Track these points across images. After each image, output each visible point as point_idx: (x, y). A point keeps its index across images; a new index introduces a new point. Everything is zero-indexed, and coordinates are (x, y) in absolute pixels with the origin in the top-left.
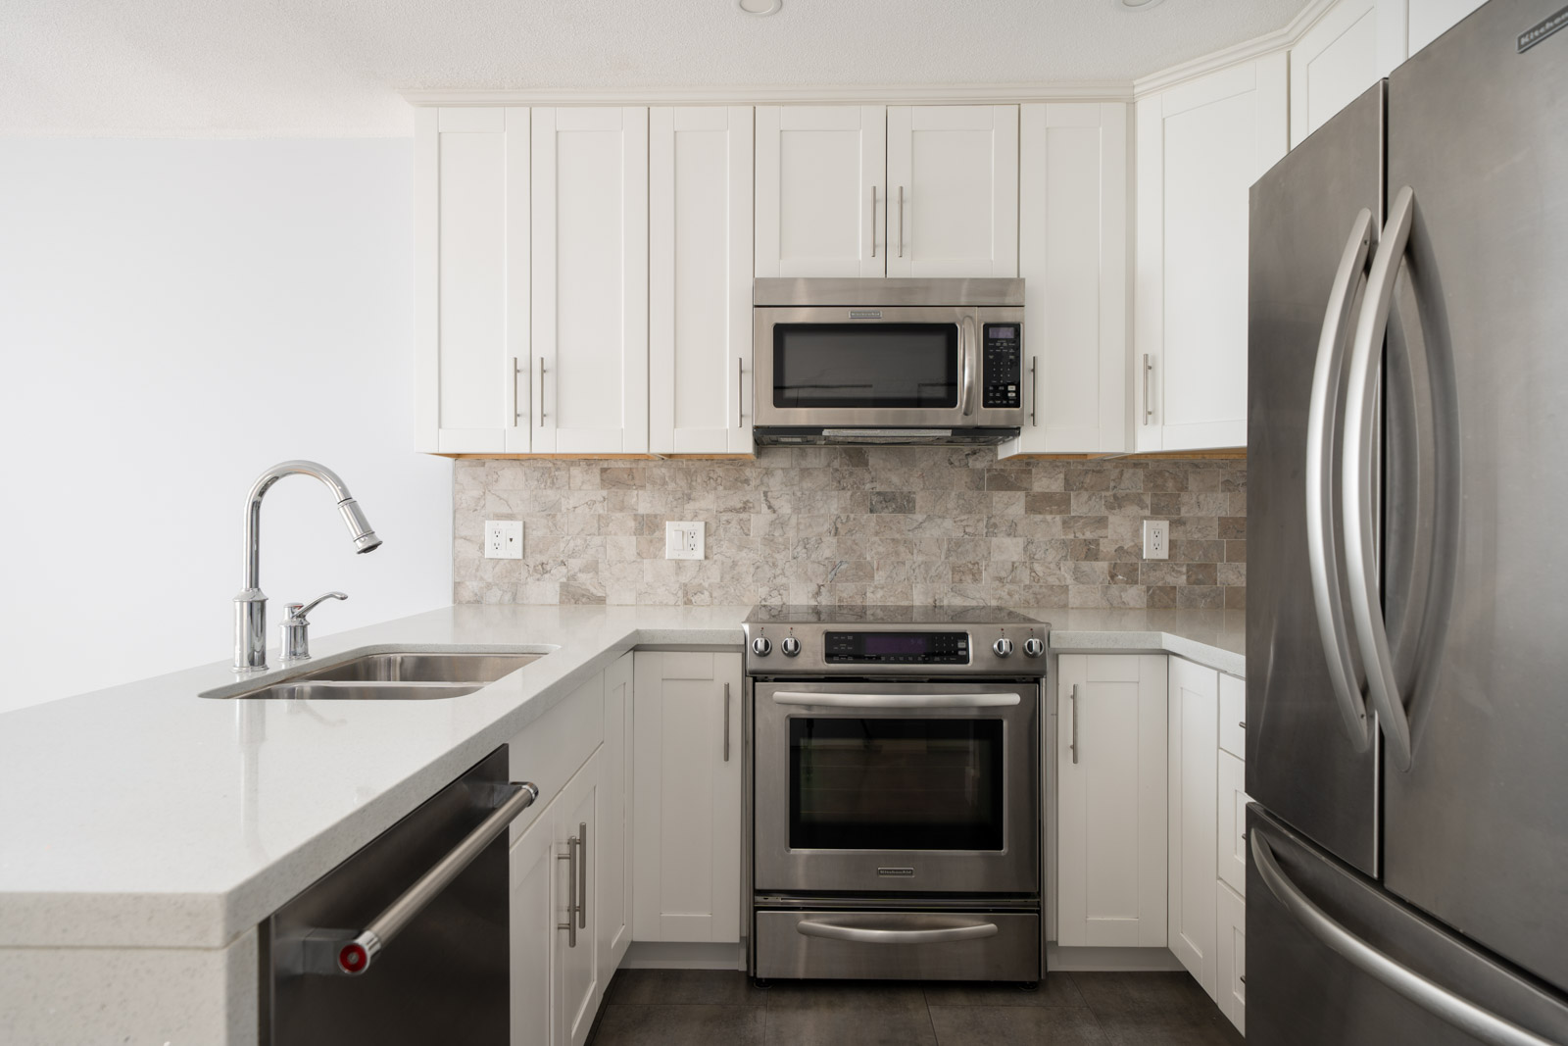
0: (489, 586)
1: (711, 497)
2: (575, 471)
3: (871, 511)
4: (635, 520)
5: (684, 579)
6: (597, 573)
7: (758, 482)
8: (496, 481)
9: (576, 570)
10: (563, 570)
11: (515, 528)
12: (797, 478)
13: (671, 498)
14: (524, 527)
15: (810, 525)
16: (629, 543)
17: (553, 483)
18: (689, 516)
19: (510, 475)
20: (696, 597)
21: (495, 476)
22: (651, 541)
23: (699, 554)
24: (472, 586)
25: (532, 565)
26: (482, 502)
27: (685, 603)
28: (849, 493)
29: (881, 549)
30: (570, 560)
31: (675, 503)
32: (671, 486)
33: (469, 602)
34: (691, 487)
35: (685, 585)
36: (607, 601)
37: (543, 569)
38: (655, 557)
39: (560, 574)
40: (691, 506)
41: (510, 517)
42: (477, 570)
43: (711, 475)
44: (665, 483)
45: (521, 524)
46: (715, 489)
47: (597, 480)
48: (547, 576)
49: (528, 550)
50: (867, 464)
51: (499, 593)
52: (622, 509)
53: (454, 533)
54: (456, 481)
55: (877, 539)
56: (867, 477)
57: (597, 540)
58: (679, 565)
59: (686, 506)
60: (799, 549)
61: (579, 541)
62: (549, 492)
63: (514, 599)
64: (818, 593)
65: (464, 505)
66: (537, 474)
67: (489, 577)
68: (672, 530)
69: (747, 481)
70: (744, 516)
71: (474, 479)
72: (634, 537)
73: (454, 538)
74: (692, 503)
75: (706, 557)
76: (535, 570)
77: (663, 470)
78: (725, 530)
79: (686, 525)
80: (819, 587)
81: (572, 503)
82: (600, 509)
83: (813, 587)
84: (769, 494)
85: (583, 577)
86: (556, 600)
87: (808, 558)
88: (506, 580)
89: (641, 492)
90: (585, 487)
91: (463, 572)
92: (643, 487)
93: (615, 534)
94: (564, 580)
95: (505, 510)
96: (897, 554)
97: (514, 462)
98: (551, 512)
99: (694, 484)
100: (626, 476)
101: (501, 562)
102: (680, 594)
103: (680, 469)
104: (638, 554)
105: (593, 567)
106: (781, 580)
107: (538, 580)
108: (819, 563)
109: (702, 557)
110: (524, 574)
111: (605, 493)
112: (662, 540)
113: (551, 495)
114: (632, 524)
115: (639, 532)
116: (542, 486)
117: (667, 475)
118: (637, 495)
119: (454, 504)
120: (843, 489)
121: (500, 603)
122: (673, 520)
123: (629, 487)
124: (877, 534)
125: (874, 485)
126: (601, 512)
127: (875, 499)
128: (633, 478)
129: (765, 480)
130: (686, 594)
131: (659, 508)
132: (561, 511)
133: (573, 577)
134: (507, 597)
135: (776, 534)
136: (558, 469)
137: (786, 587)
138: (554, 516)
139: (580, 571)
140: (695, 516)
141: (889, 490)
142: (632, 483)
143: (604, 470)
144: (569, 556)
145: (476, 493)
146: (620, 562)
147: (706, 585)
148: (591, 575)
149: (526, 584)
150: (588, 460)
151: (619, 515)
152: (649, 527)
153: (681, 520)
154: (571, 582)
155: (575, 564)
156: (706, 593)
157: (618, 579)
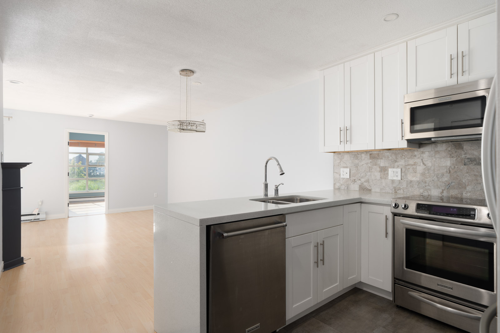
0: (342, 185)
1: (403, 161)
2: (363, 155)
3: (465, 165)
4: (380, 168)
5: (394, 185)
6: (369, 183)
7: (419, 156)
8: (343, 158)
9: (363, 181)
10: (360, 181)
11: (347, 170)
12: (434, 154)
13: (390, 162)
14: (350, 170)
15: (439, 170)
16: (378, 175)
17: (357, 158)
18: (396, 167)
19: (347, 157)
20: (398, 191)
21: (343, 157)
22: (384, 174)
23: (399, 178)
24: (338, 185)
25: (352, 180)
26: (340, 164)
27: (395, 193)
28: (455, 159)
29: (469, 178)
30: (362, 179)
31: (391, 163)
32: (390, 158)
33: (337, 189)
34: (396, 158)
35: (395, 187)
36: (372, 191)
37: (354, 181)
38: (386, 179)
39: (359, 182)
40: (396, 164)
41: (347, 167)
42: (339, 181)
43: (403, 154)
44: (388, 157)
45: (349, 169)
46: (405, 158)
47: (369, 157)
48: (356, 183)
49: (351, 176)
50: (463, 148)
51: (344, 187)
52: (376, 165)
53: (334, 171)
54: (334, 159)
55: (467, 175)
56: (463, 153)
57: (369, 174)
58: (393, 181)
59: (395, 164)
60: (435, 177)
61: (364, 174)
62: (356, 161)
63: (348, 189)
64: (442, 192)
65: (336, 164)
66: (353, 156)
67: (342, 183)
68: (390, 170)
69: (415, 156)
70: (415, 167)
71: (338, 158)
72: (379, 173)
73: (334, 173)
74: (397, 163)
75: (401, 179)
76: (353, 181)
77: (388, 153)
78: (408, 171)
79: (395, 170)
80: (443, 190)
81: (362, 163)
82: (369, 165)
83: (441, 190)
84: (423, 160)
85: (365, 184)
86: (358, 189)
87: (438, 180)
88: (346, 184)
89: (381, 160)
90: (365, 159)
91: (336, 181)
92: (382, 159)
93: (374, 172)
94: (360, 184)
95: (345, 166)
96: (477, 180)
97: (347, 153)
98: (357, 166)
99: (397, 157)
100: (377, 156)
101: (345, 179)
102: (393, 190)
103: (393, 153)
104: (381, 178)
105: (368, 181)
106: (427, 187)
107: (353, 184)
108: (443, 182)
109: (400, 179)
110: (350, 182)
111: (371, 161)
112: (388, 174)
113: (357, 161)
114: (379, 169)
115: (381, 171)
116: (354, 159)
117: (389, 155)
118: (380, 161)
119: (334, 164)
120: (453, 157)
121: (344, 190)
122: (391, 168)
123: (378, 159)
124: (467, 173)
125: (466, 155)
126: (370, 166)
127: (466, 161)
128: (379, 156)
129: (422, 155)
130: (395, 190)
131: (387, 165)
132: (359, 166)
133: (362, 184)
134: (346, 188)
135: (426, 172)
136: (358, 155)
137: (430, 190)
138: (358, 167)
139: (364, 182)
140: (398, 167)
141: (473, 157)
142: (378, 157)
143: (371, 154)
144: (361, 178)
145: (339, 161)
146: (375, 180)
147: (402, 188)
148: (367, 183)
149: (350, 185)
150: (366, 152)
151: (375, 167)
152: (384, 170)
153: (393, 168)
154: (362, 185)
155: (363, 180)
156: (402, 190)
157: (375, 185)
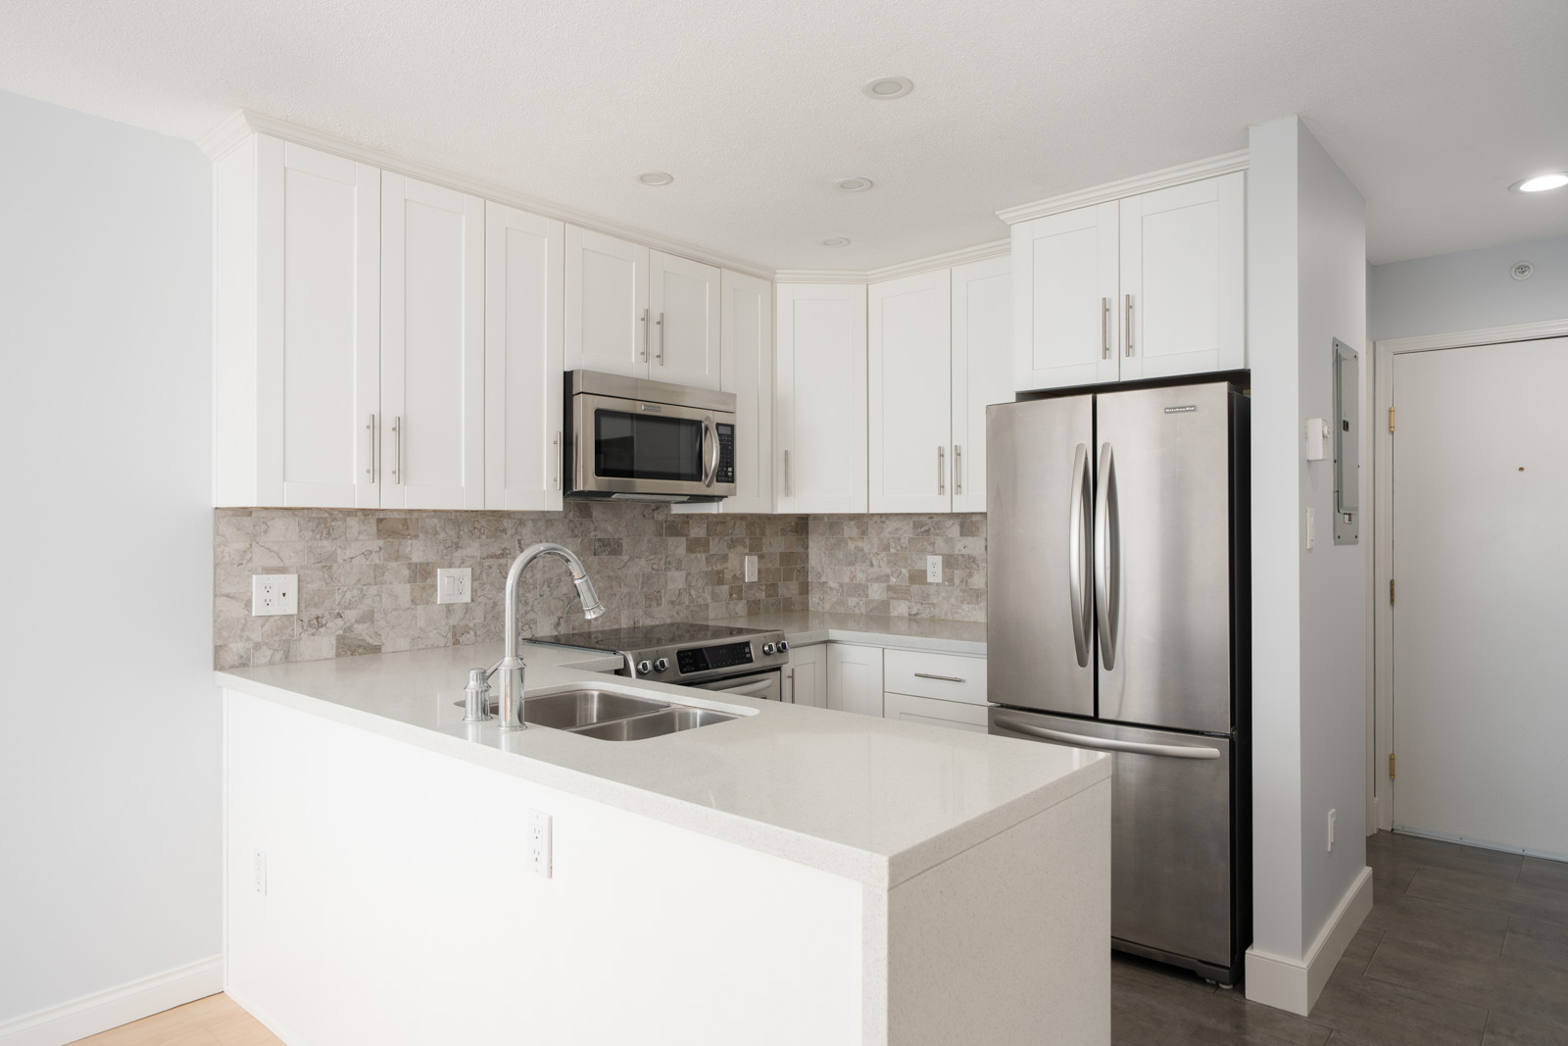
0: (257, 646)
1: (476, 545)
2: (352, 522)
3: (595, 554)
4: (409, 568)
5: (452, 622)
6: (373, 622)
7: (514, 530)
8: (266, 532)
9: (353, 621)
10: (340, 622)
11: (290, 582)
12: (543, 528)
13: (441, 547)
14: (299, 581)
15: (553, 568)
16: (403, 591)
17: (329, 534)
18: (458, 563)
19: (279, 527)
20: (463, 637)
21: (264, 527)
22: (424, 588)
23: (467, 598)
24: (237, 647)
25: (306, 620)
26: (248, 556)
27: (454, 644)
28: (580, 540)
29: (601, 585)
30: (347, 612)
31: (445, 551)
32: (442, 536)
33: (233, 667)
34: (459, 536)
35: (454, 627)
36: (383, 650)
37: (318, 623)
38: (428, 603)
39: (336, 626)
40: (459, 554)
41: (282, 570)
42: (243, 630)
43: (476, 525)
44: (436, 533)
45: (296, 576)
46: (479, 538)
47: (374, 530)
48: (322, 630)
49: (303, 605)
50: (591, 517)
51: (269, 653)
52: (396, 559)
53: (215, 591)
54: (217, 533)
55: (598, 576)
56: (592, 526)
57: (373, 590)
58: (449, 608)
59: (455, 554)
60: (545, 588)
61: (355, 592)
62: (325, 543)
63: (287, 657)
64: (558, 624)
65: (227, 559)
66: (312, 525)
67: (257, 636)
68: (443, 577)
69: (504, 531)
70: (502, 561)
71: (238, 529)
72: (409, 585)
73: (215, 596)
74: (460, 551)
75: (472, 600)
76: (310, 625)
77: (435, 521)
78: (488, 575)
79: (455, 572)
80: (559, 619)
81: (349, 553)
82: (376, 559)
83: (555, 619)
84: (522, 542)
85: (360, 628)
86: (333, 653)
87: (551, 594)
88: (277, 638)
89: (414, 542)
90: (361, 537)
91: (225, 634)
92: (416, 537)
93: (391, 583)
94: (341, 632)
95: (277, 563)
96: (611, 587)
97: (286, 512)
98: (326, 563)
99: (461, 533)
100: (401, 526)
101: (272, 620)
102: (450, 635)
103: (449, 520)
104: (412, 601)
105: (368, 617)
106: (531, 616)
107: (313, 634)
108: (559, 598)
109: (469, 600)
110: (297, 629)
111: (381, 543)
112: (434, 586)
113: (327, 545)
114: (406, 572)
115: (412, 580)
116: (318, 536)
117: (438, 525)
118: (411, 545)
119: (215, 558)
120: (576, 536)
121: (271, 663)
122: (443, 567)
123: (404, 537)
124: (598, 572)
125: (596, 533)
126: (377, 561)
127: (597, 544)
128: (408, 529)
129: (519, 529)
130: (454, 635)
131: (432, 557)
132: (337, 562)
133: (350, 629)
134: (279, 656)
135: (528, 576)
136: (335, 519)
137: (534, 621)
138: (330, 568)
139: (357, 622)
140: (462, 563)
141: (605, 537)
142: (406, 533)
143: (380, 521)
144: (346, 608)
145: (242, 545)
146: (395, 610)
147: (472, 625)
148: (366, 625)
149: (300, 640)
150: (366, 512)
151: (394, 564)
152: (422, 574)
153: (450, 567)
154: (348, 634)
155: (351, 615)
156: (472, 633)
157: (393, 627)
